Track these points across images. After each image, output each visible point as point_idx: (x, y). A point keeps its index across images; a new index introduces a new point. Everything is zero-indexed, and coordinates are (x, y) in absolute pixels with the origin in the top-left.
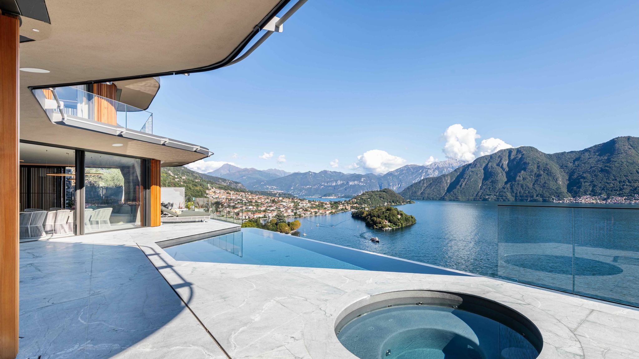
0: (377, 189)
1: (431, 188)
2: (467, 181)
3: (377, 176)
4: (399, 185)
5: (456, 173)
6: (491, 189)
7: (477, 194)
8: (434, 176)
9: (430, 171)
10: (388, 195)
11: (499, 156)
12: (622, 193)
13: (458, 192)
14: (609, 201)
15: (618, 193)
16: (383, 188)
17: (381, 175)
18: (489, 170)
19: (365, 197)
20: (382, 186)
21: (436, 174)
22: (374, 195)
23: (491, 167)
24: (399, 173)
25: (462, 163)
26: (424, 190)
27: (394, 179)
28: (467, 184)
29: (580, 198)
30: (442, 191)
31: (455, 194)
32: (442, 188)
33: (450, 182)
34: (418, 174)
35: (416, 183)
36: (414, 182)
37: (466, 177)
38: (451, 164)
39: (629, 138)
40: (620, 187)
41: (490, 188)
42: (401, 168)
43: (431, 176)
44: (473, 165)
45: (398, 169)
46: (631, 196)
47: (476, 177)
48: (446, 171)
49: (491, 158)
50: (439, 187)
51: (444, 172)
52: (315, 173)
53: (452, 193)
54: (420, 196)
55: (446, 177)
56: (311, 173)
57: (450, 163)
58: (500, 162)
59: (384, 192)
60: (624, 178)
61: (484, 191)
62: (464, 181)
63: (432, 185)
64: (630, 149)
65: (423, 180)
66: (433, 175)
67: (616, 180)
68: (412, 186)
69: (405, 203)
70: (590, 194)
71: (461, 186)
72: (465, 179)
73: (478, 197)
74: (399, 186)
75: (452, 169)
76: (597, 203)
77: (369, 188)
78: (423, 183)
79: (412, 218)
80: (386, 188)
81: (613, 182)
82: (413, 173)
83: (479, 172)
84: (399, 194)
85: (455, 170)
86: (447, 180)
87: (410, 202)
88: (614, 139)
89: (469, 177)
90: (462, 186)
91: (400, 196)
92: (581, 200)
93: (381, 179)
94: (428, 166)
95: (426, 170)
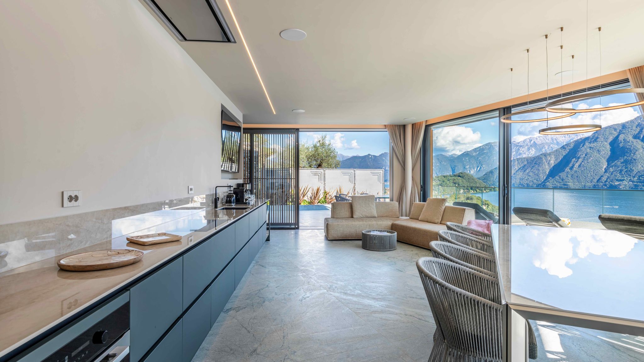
0: (449, 173)
1: (525, 171)
2: (582, 162)
3: (448, 157)
4: (478, 167)
5: (564, 151)
6: (623, 173)
7: (600, 179)
8: (530, 156)
9: (523, 149)
10: (464, 180)
11: (639, 125)
13: (567, 176)
16: (457, 172)
17: (454, 156)
18: (621, 145)
19: (436, 183)
20: (455, 170)
21: (533, 153)
22: (446, 181)
23: (623, 141)
24: (477, 153)
27: (471, 161)
28: (582, 165)
30: (542, 176)
31: (563, 180)
32: (541, 171)
33: (555, 163)
37: (580, 155)
38: (556, 139)
41: (621, 171)
42: (480, 147)
43: (524, 156)
44: (593, 138)
45: (477, 148)
47: (598, 155)
48: (548, 149)
49: (623, 128)
50: (537, 169)
51: (544, 149)
52: (375, 156)
53: (557, 177)
55: (548, 157)
56: (370, 157)
57: (554, 138)
58: (639, 132)
59: (459, 176)
61: (612, 174)
62: (577, 162)
63: (526, 167)
66: (528, 155)
69: (488, 191)
71: (571, 168)
72: (579, 158)
73: (602, 184)
74: (478, 169)
75: (556, 146)
77: (439, 172)
78: (513, 165)
80: (460, 171)
83: (603, 148)
84: (479, 179)
85: (563, 147)
86: (550, 161)
89: (586, 155)
90: (575, 169)
91: (481, 181)
93: (454, 161)
94: (521, 143)
95: (517, 149)
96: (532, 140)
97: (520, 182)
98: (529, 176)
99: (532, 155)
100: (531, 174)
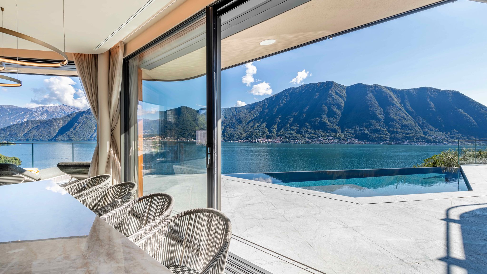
1: (38, 130)
2: (81, 125)
5: (69, 118)
7: (92, 136)
8: (42, 119)
9: (36, 114)
12: (184, 136)
13: (71, 134)
14: (178, 140)
15: (182, 136)
21: (45, 117)
25: (75, 110)
26: (28, 131)
28: (81, 127)
29: (164, 139)
30: (52, 133)
31: (68, 136)
32: (52, 130)
33: (63, 125)
34: (18, 116)
35: (17, 125)
36: (12, 123)
37: (80, 121)
39: (186, 107)
40: (183, 133)
43: (37, 119)
46: (188, 137)
47: (91, 122)
48: (58, 115)
50: (49, 129)
51: (54, 116)
53: (64, 135)
54: (23, 137)
55: (57, 121)
57: (62, 109)
60: (185, 128)
62: (78, 125)
63: (39, 127)
64: (187, 113)
65: (27, 122)
66: (41, 118)
67: (181, 129)
68: (9, 127)
70: (169, 136)
71: (74, 129)
72: (79, 123)
73: (93, 139)
75: (64, 114)
76: (173, 141)
78: (27, 125)
79: (15, 159)
81: (180, 130)
82: (10, 115)
85: (69, 116)
86: (59, 124)
87: (8, 144)
88: (180, 107)
89: (83, 122)
90: (76, 129)
92: (165, 140)
94: (34, 109)
95: (31, 113)
96: (44, 108)
97: (34, 138)
98: (42, 133)
99: (45, 119)
100: (44, 132)
